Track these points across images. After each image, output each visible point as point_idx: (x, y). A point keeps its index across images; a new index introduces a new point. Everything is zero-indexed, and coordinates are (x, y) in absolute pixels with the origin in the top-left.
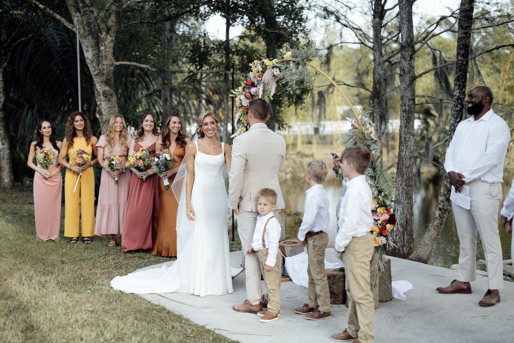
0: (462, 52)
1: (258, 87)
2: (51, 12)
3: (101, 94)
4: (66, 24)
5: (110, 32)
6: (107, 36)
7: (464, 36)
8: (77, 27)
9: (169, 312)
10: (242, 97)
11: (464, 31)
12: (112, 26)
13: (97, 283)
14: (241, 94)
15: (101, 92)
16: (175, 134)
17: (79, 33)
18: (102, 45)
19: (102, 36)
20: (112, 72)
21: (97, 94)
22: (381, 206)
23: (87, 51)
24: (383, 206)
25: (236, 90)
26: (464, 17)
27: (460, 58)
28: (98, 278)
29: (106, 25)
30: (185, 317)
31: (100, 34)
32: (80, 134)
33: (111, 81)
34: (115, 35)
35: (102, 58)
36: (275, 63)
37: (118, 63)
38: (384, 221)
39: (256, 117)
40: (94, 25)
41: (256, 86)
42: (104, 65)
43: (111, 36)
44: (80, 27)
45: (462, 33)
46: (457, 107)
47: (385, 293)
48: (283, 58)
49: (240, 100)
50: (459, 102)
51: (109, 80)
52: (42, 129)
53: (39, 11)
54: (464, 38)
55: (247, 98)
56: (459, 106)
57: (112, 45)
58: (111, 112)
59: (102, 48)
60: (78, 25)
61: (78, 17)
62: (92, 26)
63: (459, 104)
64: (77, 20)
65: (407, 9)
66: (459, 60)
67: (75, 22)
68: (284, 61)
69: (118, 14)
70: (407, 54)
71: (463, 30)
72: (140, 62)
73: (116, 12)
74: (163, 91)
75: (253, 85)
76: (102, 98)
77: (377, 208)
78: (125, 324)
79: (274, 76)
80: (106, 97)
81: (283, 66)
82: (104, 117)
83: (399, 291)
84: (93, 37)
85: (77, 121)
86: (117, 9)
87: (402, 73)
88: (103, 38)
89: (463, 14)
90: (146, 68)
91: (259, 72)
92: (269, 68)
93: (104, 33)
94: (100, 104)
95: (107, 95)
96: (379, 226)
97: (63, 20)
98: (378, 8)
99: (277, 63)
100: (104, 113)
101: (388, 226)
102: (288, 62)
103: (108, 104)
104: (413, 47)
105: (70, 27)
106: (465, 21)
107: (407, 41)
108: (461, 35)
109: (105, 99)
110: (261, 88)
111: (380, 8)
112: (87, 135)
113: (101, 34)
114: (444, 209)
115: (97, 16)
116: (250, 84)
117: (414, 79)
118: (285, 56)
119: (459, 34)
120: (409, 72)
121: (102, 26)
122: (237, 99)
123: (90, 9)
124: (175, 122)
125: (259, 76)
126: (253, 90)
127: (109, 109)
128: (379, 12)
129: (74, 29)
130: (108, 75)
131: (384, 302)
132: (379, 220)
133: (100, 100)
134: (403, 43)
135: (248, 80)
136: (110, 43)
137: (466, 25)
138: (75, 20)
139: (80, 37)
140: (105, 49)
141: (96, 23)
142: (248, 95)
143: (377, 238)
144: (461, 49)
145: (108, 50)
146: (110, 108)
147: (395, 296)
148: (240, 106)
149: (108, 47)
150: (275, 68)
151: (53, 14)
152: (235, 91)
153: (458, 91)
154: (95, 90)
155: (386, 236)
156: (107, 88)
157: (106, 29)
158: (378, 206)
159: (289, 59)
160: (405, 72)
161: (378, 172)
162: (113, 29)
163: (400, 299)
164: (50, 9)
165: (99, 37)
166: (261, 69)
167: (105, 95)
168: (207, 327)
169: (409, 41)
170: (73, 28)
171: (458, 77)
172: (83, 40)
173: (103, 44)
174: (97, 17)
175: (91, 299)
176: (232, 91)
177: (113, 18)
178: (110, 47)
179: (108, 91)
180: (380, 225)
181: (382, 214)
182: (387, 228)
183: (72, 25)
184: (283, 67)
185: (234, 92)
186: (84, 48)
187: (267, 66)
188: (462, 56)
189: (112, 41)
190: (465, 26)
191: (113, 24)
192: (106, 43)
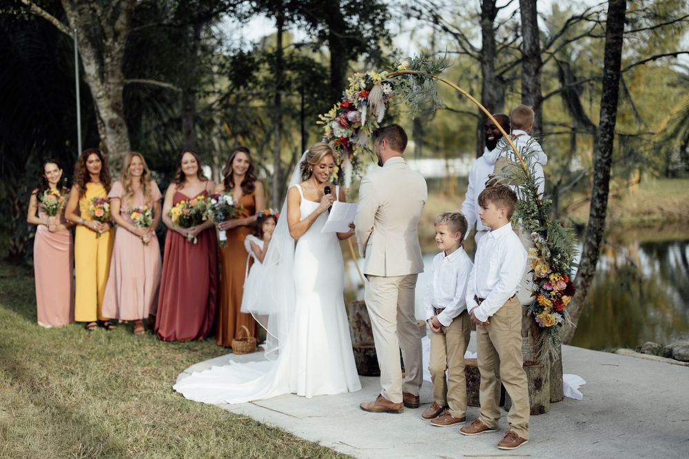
0: (612, 63)
1: (360, 110)
2: (39, 9)
3: (107, 123)
4: (59, 26)
5: (119, 38)
6: (114, 44)
7: (614, 41)
8: (75, 30)
9: (259, 425)
10: (335, 125)
11: (615, 35)
12: (121, 30)
13: (142, 385)
14: (334, 120)
15: (106, 120)
16: (240, 175)
17: (78, 38)
18: (107, 56)
19: (108, 44)
20: (121, 93)
21: (100, 124)
22: (554, 271)
23: (89, 64)
24: (558, 272)
25: (326, 115)
26: (614, 16)
27: (609, 71)
28: (141, 380)
29: (113, 29)
30: (286, 431)
31: (104, 41)
32: (95, 178)
33: (120, 106)
34: (125, 42)
35: (107, 73)
36: (384, 77)
37: (129, 81)
38: (559, 292)
39: (393, 148)
40: (95, 29)
41: (356, 110)
42: (109, 84)
43: (119, 44)
44: (79, 31)
45: (612, 38)
46: (605, 137)
47: (555, 390)
48: (396, 69)
49: (331, 128)
50: (608, 130)
51: (117, 104)
52: (46, 174)
53: (22, 8)
54: (614, 44)
55: (342, 125)
56: (608, 136)
57: (121, 55)
58: (120, 148)
59: (108, 60)
60: (76, 28)
61: (76, 17)
62: (92, 30)
63: (608, 133)
64: (75, 21)
65: (531, 6)
66: (608, 75)
67: (72, 23)
68: (399, 74)
69: (129, 12)
70: (532, 67)
71: (612, 33)
72: (159, 80)
73: (126, 10)
74: (184, 120)
75: (352, 108)
76: (108, 129)
77: (549, 275)
78: (208, 443)
79: (384, 94)
80: (113, 128)
81: (396, 81)
82: (111, 156)
83: (572, 387)
84: (94, 46)
85: (91, 162)
86: (128, 6)
87: (525, 92)
88: (110, 46)
89: (613, 13)
90: (169, 88)
91: (360, 89)
92: (377, 84)
93: (110, 40)
94: (105, 138)
95: (115, 124)
96: (552, 299)
97: (55, 21)
98: (488, 6)
99: (387, 77)
100: (110, 150)
101: (565, 298)
102: (405, 75)
103: (116, 137)
104: (539, 58)
105: (64, 31)
106: (616, 21)
107: (531, 50)
108: (610, 41)
109: (112, 130)
110: (364, 111)
111: (491, 5)
112: (105, 181)
113: (107, 40)
114: (588, 275)
115: (101, 16)
116: (347, 106)
117: (540, 100)
118: (399, 67)
119: (607, 40)
120: (535, 91)
121: (108, 29)
122: (327, 128)
123: (92, 6)
124: (240, 160)
125: (361, 95)
126: (351, 115)
127: (117, 145)
128: (489, 10)
129: (71, 34)
130: (115, 97)
131: (554, 402)
132: (552, 290)
133: (105, 132)
134: (526, 51)
135: (344, 101)
136: (118, 53)
137: (616, 26)
138: (72, 21)
139: (79, 44)
140: (112, 60)
141: (97, 27)
142: (344, 121)
143: (549, 315)
144: (610, 59)
145: (115, 63)
146: (119, 143)
147: (567, 394)
148: (331, 137)
149: (116, 58)
150: (385, 84)
151: (42, 13)
152: (323, 116)
153: (606, 116)
154: (97, 118)
155: (561, 313)
156: (115, 116)
157: (112, 34)
158: (551, 271)
159: (406, 71)
160: (528, 92)
161: (548, 225)
162: (123, 34)
163: (574, 398)
164: (37, 5)
165: (104, 45)
166: (363, 85)
167: (113, 125)
168: (322, 444)
169: (534, 48)
170: (69, 31)
171: (606, 97)
172: (83, 48)
173: (109, 55)
174: (101, 18)
175: (143, 409)
176: (320, 116)
177: (122, 18)
178: (118, 59)
179: (117, 119)
180: (554, 297)
181: (556, 283)
182: (564, 301)
183: (67, 28)
184: (397, 83)
185: (323, 118)
186: (85, 60)
187: (372, 81)
188: (612, 68)
189: (121, 50)
190: (615, 28)
191: (123, 27)
192: (113, 53)
